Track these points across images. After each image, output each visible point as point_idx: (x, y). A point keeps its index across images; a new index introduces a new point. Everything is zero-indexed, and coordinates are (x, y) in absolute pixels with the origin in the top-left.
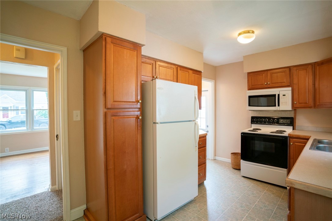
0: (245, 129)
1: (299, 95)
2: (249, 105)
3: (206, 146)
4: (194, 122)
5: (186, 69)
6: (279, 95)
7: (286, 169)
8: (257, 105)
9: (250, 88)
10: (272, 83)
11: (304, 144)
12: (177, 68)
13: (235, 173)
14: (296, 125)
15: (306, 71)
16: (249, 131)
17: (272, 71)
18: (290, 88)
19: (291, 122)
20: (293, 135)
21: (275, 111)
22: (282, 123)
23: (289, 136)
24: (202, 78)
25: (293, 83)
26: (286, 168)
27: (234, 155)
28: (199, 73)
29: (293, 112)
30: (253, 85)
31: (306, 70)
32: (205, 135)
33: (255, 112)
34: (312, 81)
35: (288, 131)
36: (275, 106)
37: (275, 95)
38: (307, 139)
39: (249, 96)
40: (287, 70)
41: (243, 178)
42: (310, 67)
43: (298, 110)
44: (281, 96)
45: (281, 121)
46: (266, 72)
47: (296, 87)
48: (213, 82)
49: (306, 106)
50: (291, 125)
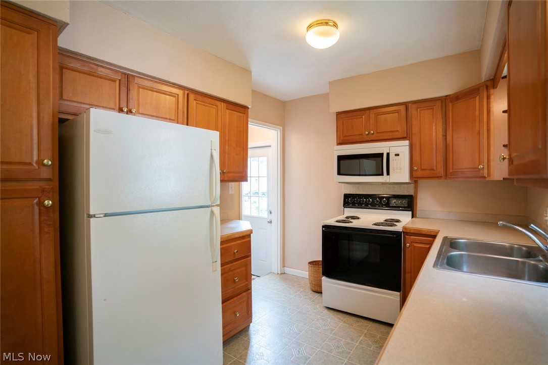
0: (329, 219)
1: (421, 155)
2: (339, 173)
3: (250, 256)
4: (210, 208)
5: (210, 100)
6: (388, 154)
7: (399, 293)
8: (359, 174)
9: (341, 142)
10: (377, 133)
11: (428, 246)
12: (188, 94)
13: (313, 301)
14: (418, 209)
15: (433, 112)
16: (337, 221)
17: (377, 110)
18: (407, 142)
19: (408, 203)
20: (410, 230)
21: (383, 184)
22: (395, 205)
23: (404, 231)
24: (249, 119)
25: (412, 133)
26: (399, 291)
27: (314, 267)
28: (242, 110)
29: (412, 186)
30: (346, 136)
31: (433, 109)
32: (248, 233)
33: (351, 185)
34: (441, 130)
35: (404, 220)
36: (382, 174)
37: (382, 154)
38: (434, 237)
39: (338, 156)
40: (403, 108)
41: (326, 311)
42: (439, 103)
43: (422, 183)
44: (392, 156)
45: (393, 202)
46: (367, 111)
47: (416, 140)
48: (279, 130)
49: (433, 176)
50: (410, 209)
